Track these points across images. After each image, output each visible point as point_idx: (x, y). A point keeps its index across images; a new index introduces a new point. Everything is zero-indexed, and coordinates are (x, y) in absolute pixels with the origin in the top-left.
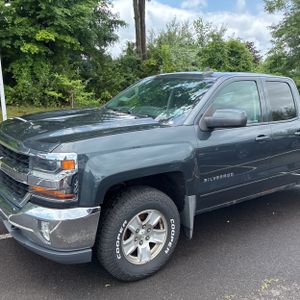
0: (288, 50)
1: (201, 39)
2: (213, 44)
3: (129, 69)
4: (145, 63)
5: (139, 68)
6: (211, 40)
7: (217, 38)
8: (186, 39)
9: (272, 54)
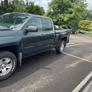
0: (52, 11)
1: (27, 3)
2: (31, 5)
3: (2, 10)
4: (8, 9)
5: (5, 10)
6: (30, 4)
7: (32, 4)
8: (22, 3)
9: (48, 11)
